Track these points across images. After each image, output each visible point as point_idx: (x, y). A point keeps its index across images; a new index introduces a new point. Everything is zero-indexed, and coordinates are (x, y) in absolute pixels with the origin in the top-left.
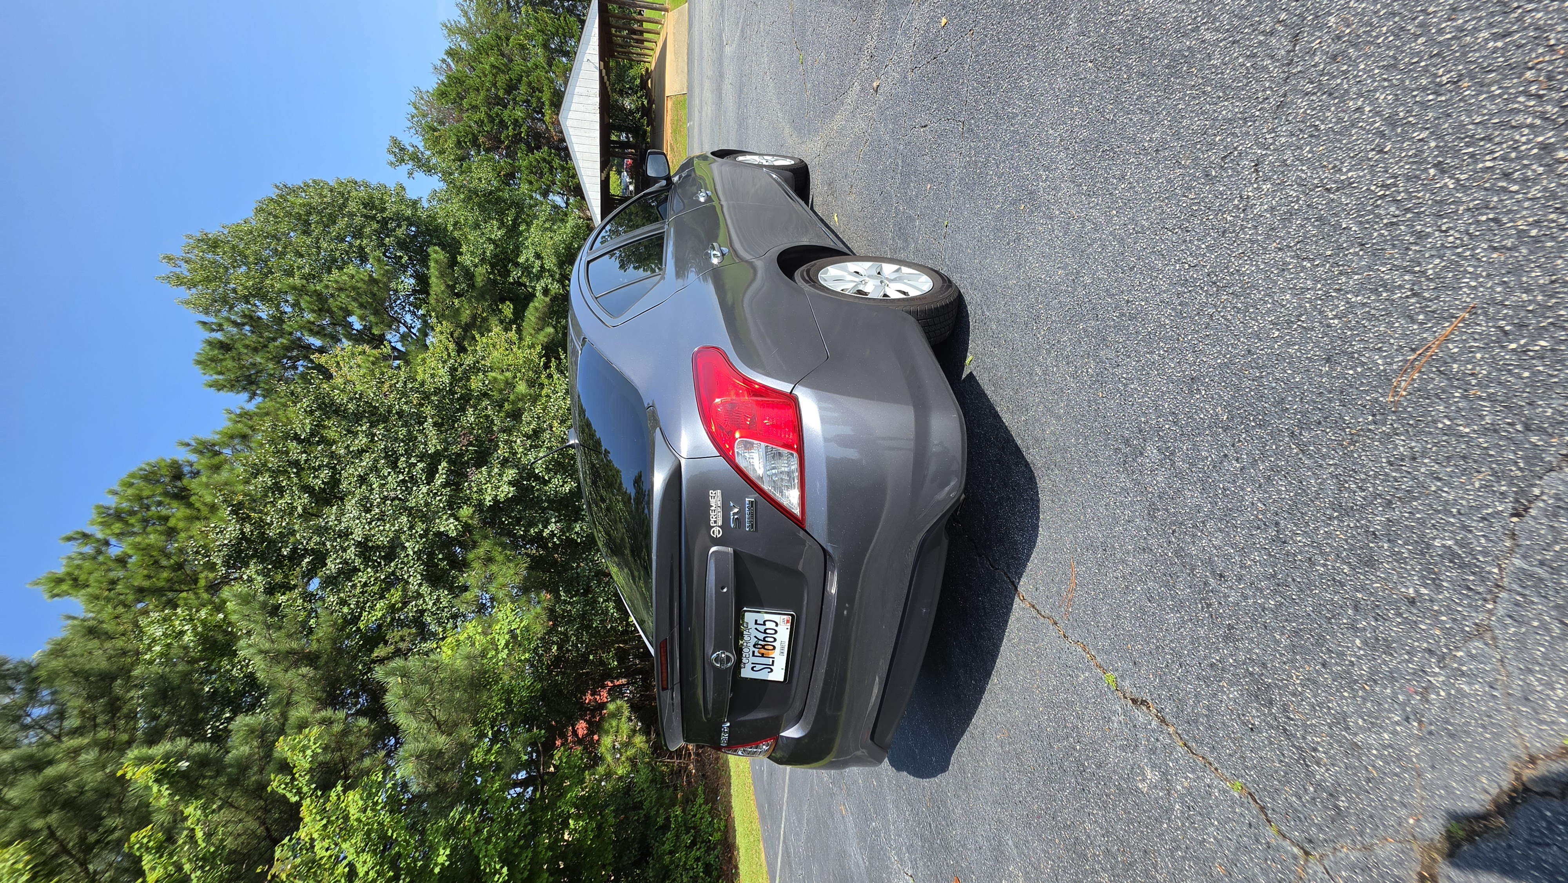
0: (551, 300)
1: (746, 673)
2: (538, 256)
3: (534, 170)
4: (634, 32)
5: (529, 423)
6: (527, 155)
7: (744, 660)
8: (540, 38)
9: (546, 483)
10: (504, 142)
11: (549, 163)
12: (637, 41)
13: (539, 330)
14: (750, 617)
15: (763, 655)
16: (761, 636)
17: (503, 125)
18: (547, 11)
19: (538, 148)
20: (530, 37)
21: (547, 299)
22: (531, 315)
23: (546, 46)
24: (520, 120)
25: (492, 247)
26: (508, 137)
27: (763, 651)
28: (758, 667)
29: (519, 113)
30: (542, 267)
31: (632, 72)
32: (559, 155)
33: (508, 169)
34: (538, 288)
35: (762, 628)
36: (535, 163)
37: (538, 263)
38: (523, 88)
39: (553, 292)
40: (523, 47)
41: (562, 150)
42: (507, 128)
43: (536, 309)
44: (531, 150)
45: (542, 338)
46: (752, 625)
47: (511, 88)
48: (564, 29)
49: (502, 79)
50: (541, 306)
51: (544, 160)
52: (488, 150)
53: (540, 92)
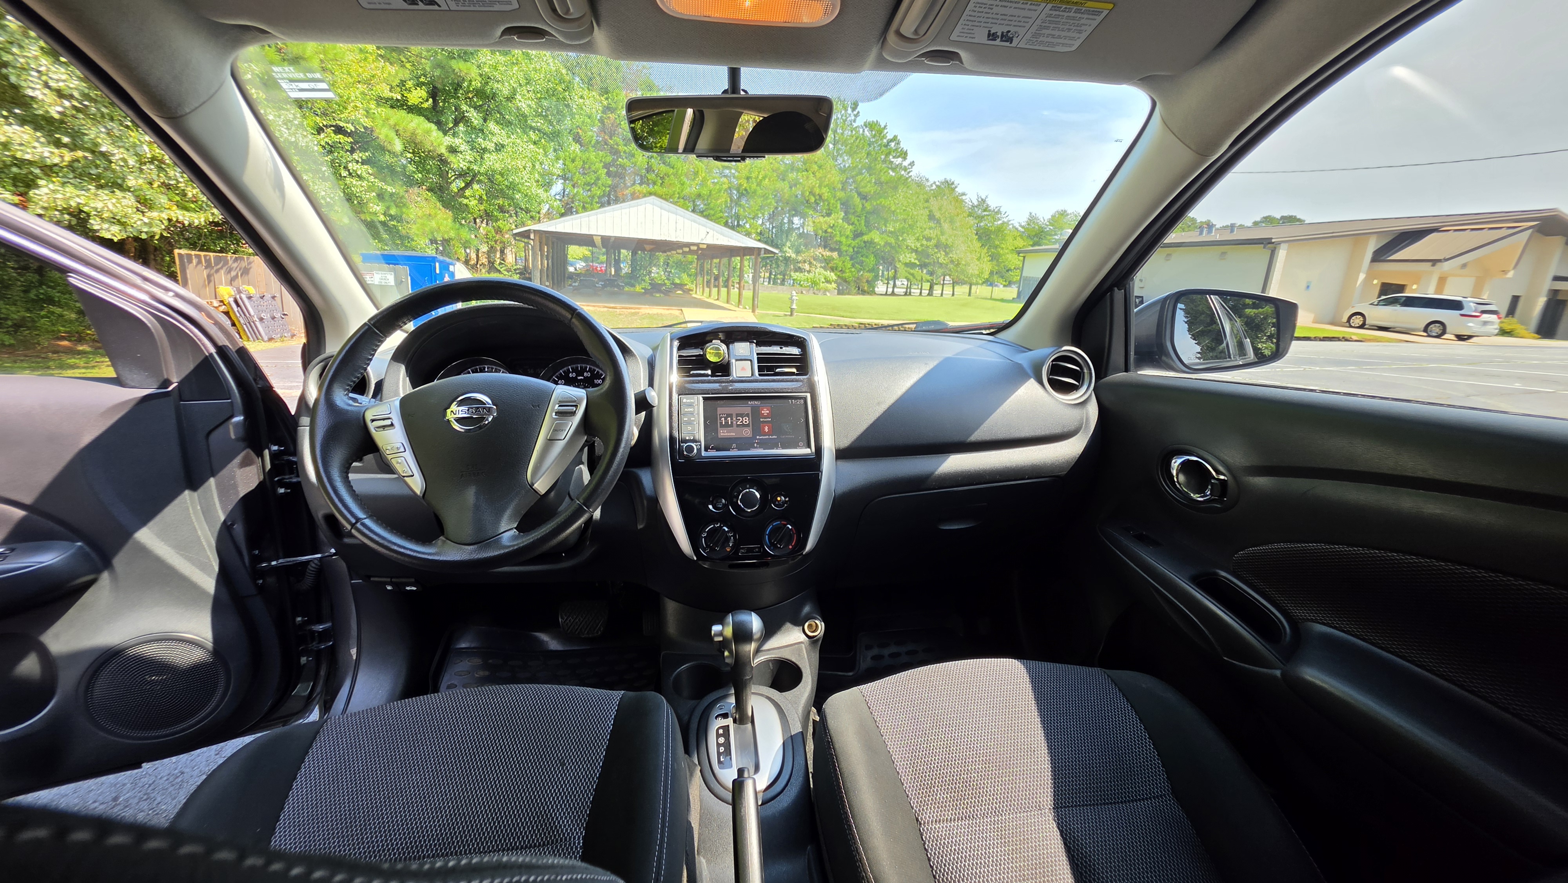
0: (441, 155)
2: (499, 148)
3: (587, 166)
4: (717, 278)
6: (601, 161)
8: (705, 192)
10: (611, 139)
11: (595, 184)
12: (708, 282)
13: (397, 131)
18: (726, 202)
19: (609, 174)
21: (443, 150)
22: (419, 125)
23: (699, 196)
24: (633, 160)
25: (506, 92)
26: (617, 144)
30: (485, 150)
31: (685, 276)
32: (604, 196)
33: (585, 140)
34: (457, 141)
36: (593, 168)
37: (491, 146)
39: (452, 158)
41: (610, 198)
42: (625, 145)
43: (428, 132)
45: (384, 133)
48: (713, 215)
50: (432, 138)
51: (598, 179)
52: (601, 121)
53: (661, 184)
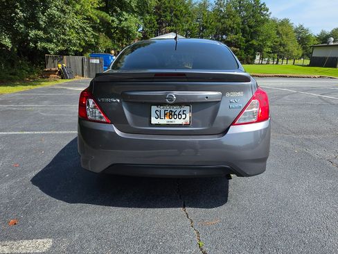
0: (109, 23)
1: (154, 108)
5: (67, 8)
7: (161, 107)
9: (43, 13)
13: (98, 17)
14: (187, 108)
15: (165, 114)
16: (177, 113)
17: (164, 12)
19: (158, 23)
20: (190, 25)
21: (110, 21)
22: (103, 14)
23: (188, 29)
26: (161, 13)
27: (168, 114)
28: (158, 113)
29: (168, 18)
30: (122, 20)
34: (114, 18)
35: (181, 113)
36: (153, 22)
37: (124, 19)
38: (176, 20)
39: (112, 23)
40: (188, 22)
43: (106, 17)
44: (157, 20)
45: (95, 17)
46: (182, 109)
47: (176, 16)
49: (178, 13)
